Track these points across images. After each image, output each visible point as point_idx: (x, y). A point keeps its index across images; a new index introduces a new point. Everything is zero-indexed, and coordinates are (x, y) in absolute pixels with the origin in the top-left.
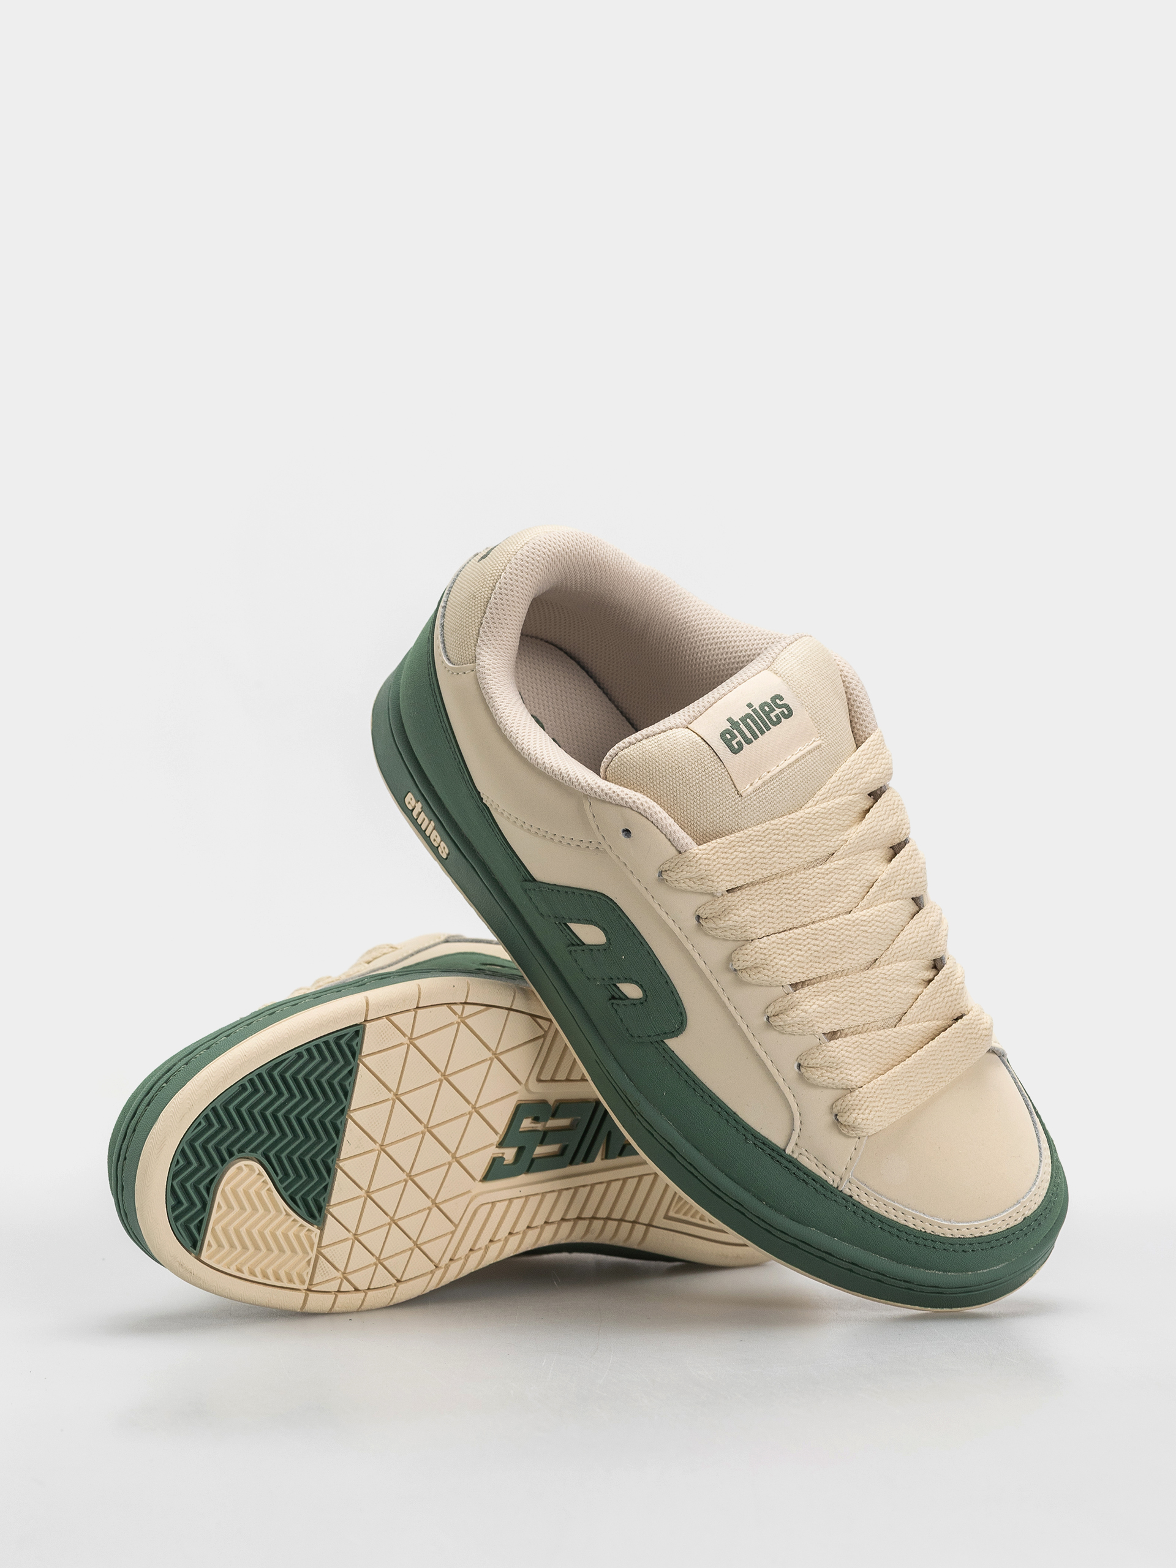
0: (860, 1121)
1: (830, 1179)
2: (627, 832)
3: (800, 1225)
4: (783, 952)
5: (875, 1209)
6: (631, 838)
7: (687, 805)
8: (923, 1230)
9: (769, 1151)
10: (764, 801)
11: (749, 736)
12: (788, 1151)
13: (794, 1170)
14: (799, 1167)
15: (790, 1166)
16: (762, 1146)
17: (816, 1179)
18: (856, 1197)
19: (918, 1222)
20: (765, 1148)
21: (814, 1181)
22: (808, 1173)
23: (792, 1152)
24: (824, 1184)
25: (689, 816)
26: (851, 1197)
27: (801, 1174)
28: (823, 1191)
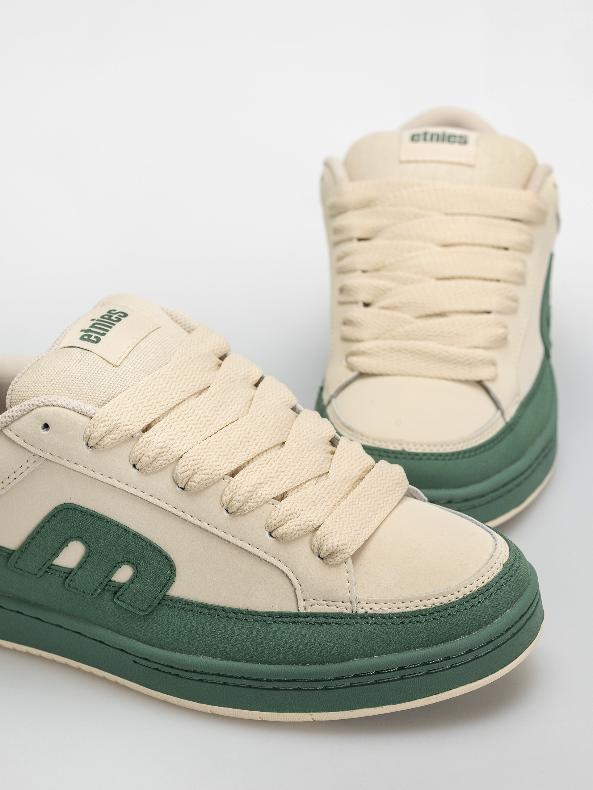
0: (336, 543)
1: (344, 609)
2: (46, 426)
3: (343, 663)
4: (209, 453)
5: (389, 611)
6: (51, 428)
7: (80, 389)
8: (433, 606)
9: (287, 620)
10: (136, 364)
11: (101, 332)
12: (302, 610)
13: (314, 620)
14: (315, 615)
15: (310, 619)
16: (280, 619)
17: (333, 616)
18: (370, 612)
19: (425, 602)
20: (284, 619)
21: (333, 618)
22: (324, 615)
23: (305, 609)
24: (341, 616)
25: (85, 396)
26: (366, 613)
27: (320, 620)
28: (343, 621)
